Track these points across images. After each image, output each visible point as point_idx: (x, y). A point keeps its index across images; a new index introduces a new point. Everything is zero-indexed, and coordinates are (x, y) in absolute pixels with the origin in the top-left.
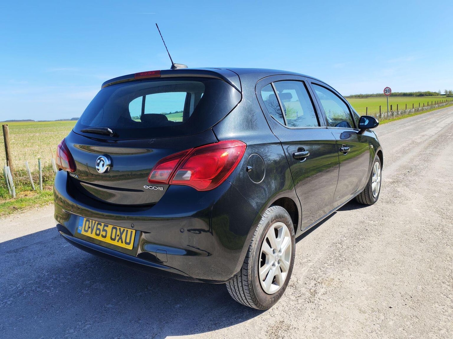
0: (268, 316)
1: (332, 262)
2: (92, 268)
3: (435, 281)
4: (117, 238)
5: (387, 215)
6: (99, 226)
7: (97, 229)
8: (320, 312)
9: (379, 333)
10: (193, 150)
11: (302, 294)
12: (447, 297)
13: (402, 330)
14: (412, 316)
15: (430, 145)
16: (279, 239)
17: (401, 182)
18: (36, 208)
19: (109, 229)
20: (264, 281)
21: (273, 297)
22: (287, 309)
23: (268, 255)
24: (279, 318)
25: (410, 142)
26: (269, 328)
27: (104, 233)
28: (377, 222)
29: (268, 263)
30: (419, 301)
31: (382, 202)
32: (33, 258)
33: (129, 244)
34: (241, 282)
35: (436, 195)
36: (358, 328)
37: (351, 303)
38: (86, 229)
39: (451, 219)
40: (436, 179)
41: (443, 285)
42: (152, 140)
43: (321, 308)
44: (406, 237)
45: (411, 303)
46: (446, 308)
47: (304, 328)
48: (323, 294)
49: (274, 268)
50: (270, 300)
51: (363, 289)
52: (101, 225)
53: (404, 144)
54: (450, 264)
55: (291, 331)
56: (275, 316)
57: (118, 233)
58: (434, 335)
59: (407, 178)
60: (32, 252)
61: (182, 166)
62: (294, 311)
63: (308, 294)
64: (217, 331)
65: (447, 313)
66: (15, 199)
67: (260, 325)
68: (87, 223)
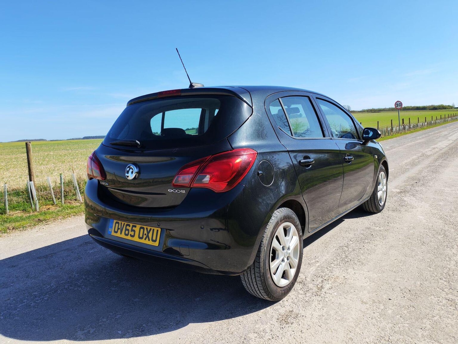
0: (279, 307)
1: (338, 263)
2: (117, 270)
3: (433, 278)
4: (145, 237)
5: (392, 222)
6: (128, 227)
7: (126, 230)
8: (325, 303)
9: (379, 319)
10: (211, 157)
11: (309, 289)
12: (443, 291)
13: (400, 317)
14: (409, 306)
15: (440, 157)
16: (287, 238)
17: (408, 192)
18: (60, 220)
19: (137, 229)
20: (274, 274)
21: (283, 289)
22: (296, 301)
23: (278, 251)
24: (288, 308)
25: (420, 155)
26: (280, 316)
27: (132, 233)
28: (382, 228)
29: (278, 258)
30: (416, 294)
31: (388, 210)
32: (63, 262)
33: (155, 241)
34: (254, 274)
35: (441, 203)
36: (360, 315)
37: (354, 296)
38: (116, 230)
39: (454, 224)
40: (443, 189)
41: (440, 281)
42: (175, 150)
43: (327, 300)
44: (409, 240)
45: (409, 295)
46: (441, 300)
47: (311, 316)
48: (329, 289)
49: (283, 264)
50: (281, 292)
51: (365, 285)
52: (129, 226)
53: (414, 157)
54: (449, 263)
55: (299, 318)
56: (285, 306)
57: (146, 232)
58: (428, 321)
59: (414, 188)
60: (61, 257)
61: (202, 171)
62: (302, 303)
63: (315, 289)
64: (233, 319)
65: (441, 304)
66: (38, 212)
67: (271, 314)
68: (117, 225)
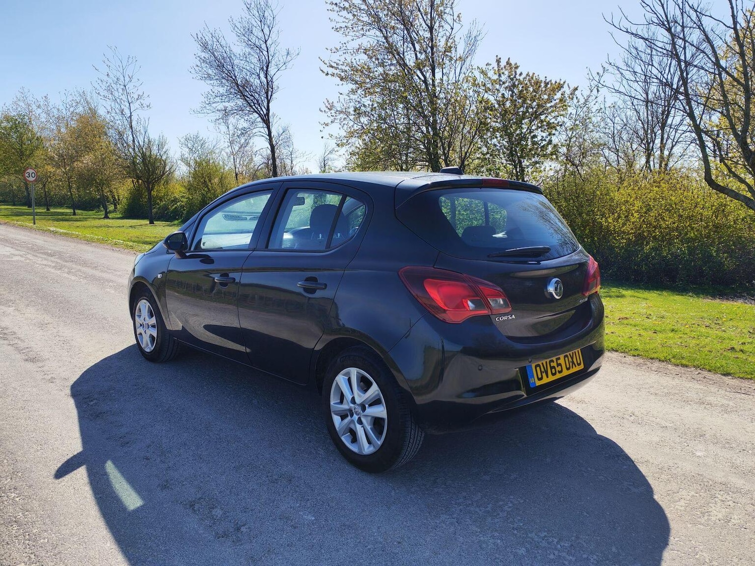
6: (552, 364)
7: (552, 368)
19: (562, 361)
27: (559, 369)
38: (540, 376)
52: (552, 361)
57: (570, 359)
68: (538, 368)
